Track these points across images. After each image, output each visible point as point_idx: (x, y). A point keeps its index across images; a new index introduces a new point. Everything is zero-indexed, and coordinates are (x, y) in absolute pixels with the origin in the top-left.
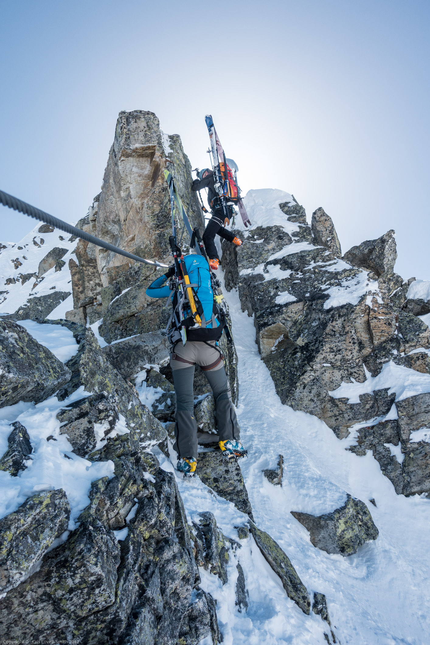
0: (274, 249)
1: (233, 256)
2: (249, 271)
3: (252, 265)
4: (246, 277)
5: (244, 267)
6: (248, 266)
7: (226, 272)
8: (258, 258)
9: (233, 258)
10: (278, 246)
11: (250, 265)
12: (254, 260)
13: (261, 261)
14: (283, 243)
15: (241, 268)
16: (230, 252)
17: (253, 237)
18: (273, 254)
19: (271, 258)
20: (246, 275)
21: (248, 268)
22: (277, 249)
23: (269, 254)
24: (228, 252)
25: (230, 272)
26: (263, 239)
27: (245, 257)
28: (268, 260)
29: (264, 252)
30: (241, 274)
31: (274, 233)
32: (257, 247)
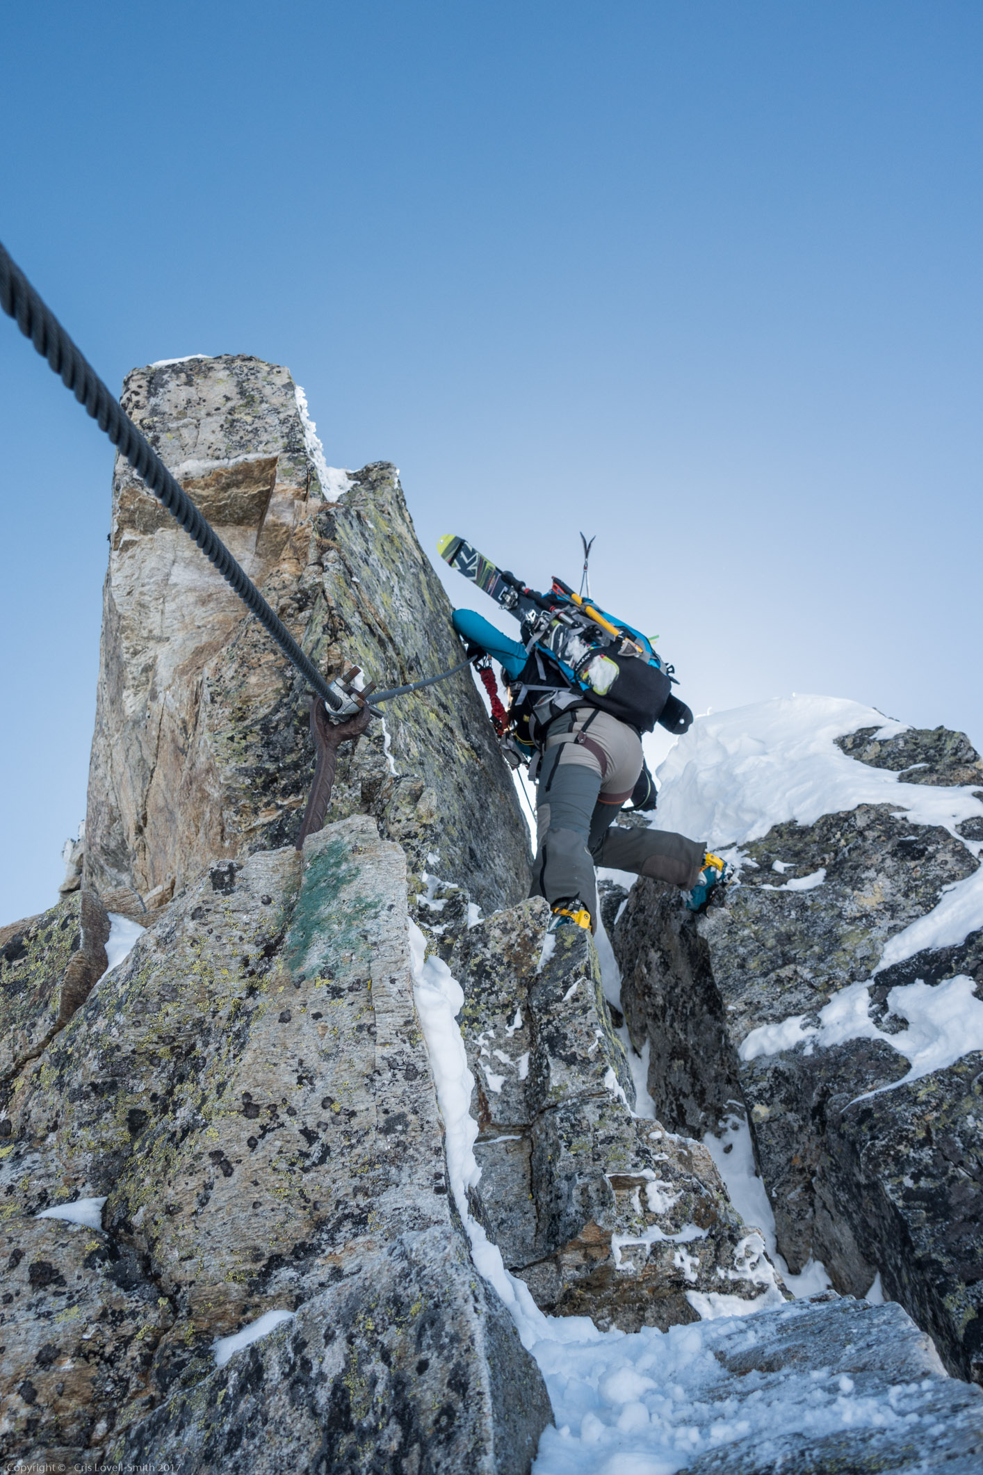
0: (892, 909)
1: (683, 968)
2: (792, 1032)
3: (796, 997)
4: (782, 1065)
5: (757, 1014)
6: (779, 1009)
7: (656, 1056)
8: (821, 959)
9: (687, 980)
10: (910, 889)
11: (788, 997)
12: (806, 974)
13: (843, 975)
14: (935, 871)
15: (743, 1022)
16: (665, 954)
17: (766, 867)
18: (894, 930)
19: (897, 951)
20: (782, 1055)
21: (779, 1019)
22: (909, 905)
23: (876, 933)
24: (655, 956)
25: (679, 1052)
26: (822, 872)
27: (752, 964)
28: (884, 965)
29: (844, 928)
30: (748, 1051)
31: (870, 835)
32: (804, 907)
